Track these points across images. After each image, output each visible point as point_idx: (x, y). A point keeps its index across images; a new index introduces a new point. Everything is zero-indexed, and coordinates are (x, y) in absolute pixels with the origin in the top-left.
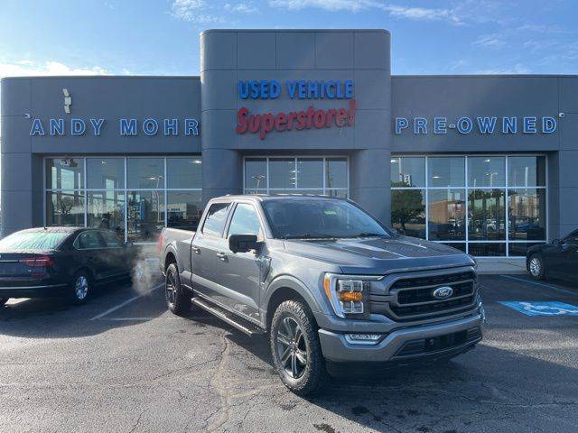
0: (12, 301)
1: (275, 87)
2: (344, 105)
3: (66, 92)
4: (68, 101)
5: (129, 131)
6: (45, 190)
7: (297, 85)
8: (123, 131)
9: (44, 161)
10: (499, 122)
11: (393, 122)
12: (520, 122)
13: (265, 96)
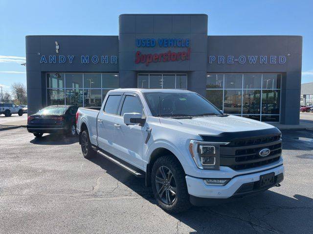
0: (44, 135)
1: (153, 41)
2: (185, 50)
3: (56, 43)
4: (57, 47)
5: (85, 62)
6: (47, 88)
7: (163, 40)
8: (82, 61)
9: (46, 75)
10: (259, 58)
11: (208, 58)
12: (269, 58)
13: (149, 45)
